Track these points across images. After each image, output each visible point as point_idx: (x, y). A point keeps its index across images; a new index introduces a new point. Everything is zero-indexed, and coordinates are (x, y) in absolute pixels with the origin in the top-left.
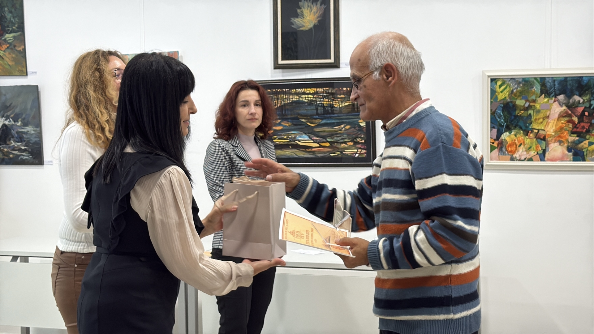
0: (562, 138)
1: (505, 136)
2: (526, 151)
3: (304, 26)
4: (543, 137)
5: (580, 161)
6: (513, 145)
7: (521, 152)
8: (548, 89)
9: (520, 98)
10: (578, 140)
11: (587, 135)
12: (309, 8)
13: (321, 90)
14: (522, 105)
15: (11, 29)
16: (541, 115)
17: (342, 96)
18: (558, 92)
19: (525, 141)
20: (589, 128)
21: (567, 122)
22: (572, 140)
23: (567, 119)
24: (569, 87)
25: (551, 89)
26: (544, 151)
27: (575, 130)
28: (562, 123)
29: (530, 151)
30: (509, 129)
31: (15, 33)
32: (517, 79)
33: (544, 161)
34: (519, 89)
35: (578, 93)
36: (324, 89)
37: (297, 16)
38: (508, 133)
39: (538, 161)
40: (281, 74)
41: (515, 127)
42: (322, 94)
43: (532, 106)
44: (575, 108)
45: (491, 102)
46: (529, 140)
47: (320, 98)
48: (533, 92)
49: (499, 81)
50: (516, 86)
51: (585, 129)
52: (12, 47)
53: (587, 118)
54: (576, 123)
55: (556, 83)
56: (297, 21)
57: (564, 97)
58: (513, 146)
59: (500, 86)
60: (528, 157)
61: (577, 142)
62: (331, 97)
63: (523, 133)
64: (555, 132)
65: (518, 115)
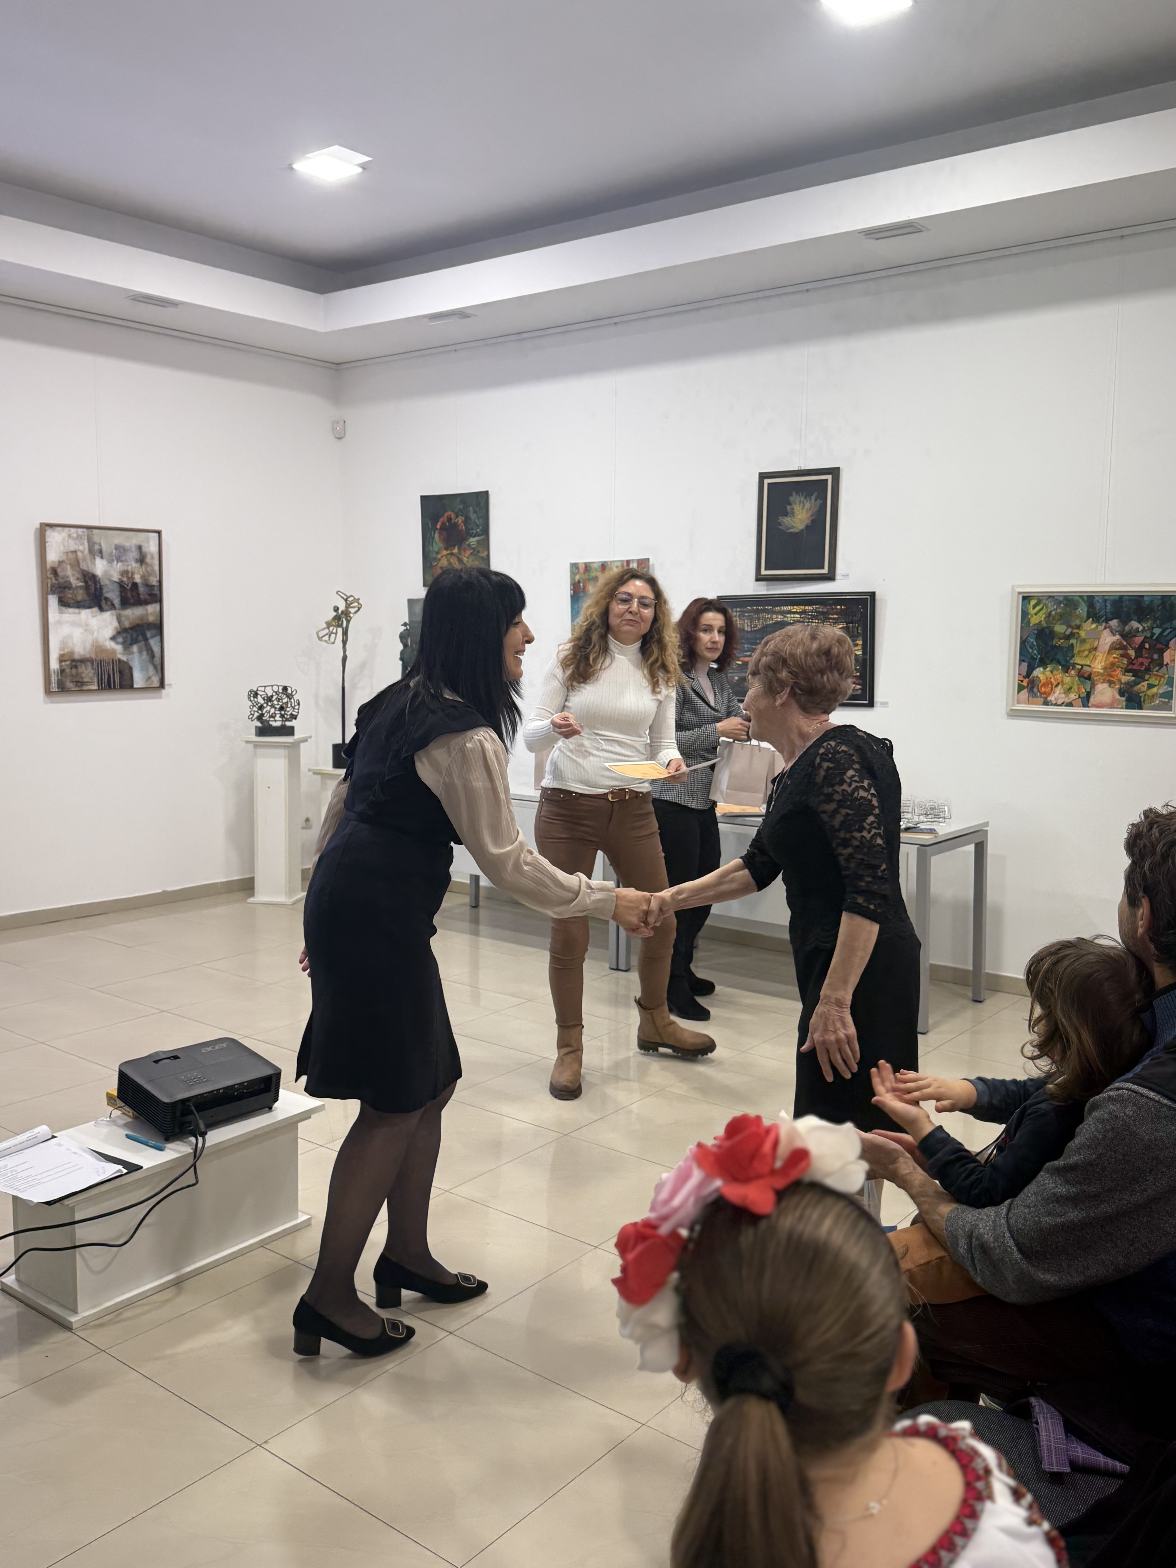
0: (1113, 677)
1: (1038, 672)
2: (1065, 693)
3: (793, 527)
4: (1088, 676)
5: (1135, 709)
6: (1048, 685)
7: (1057, 695)
8: (1097, 611)
9: (1059, 622)
10: (1134, 681)
11: (1146, 674)
12: (802, 505)
13: (810, 608)
14: (1063, 632)
15: (475, 532)
16: (1087, 646)
17: (835, 616)
18: (1110, 616)
19: (1064, 679)
20: (1149, 665)
21: (1120, 656)
22: (1126, 680)
23: (1121, 652)
24: (1125, 609)
25: (1101, 612)
26: (1089, 694)
27: (1130, 667)
28: (1114, 658)
29: (1070, 693)
30: (1043, 663)
31: (479, 536)
32: (1056, 598)
33: (1089, 707)
34: (1059, 610)
35: (1136, 618)
36: (814, 607)
37: (786, 514)
38: (1041, 669)
39: (1080, 707)
40: (765, 588)
41: (1052, 661)
42: (810, 613)
43: (1076, 634)
44: (1131, 637)
45: (1021, 627)
46: (1069, 678)
47: (809, 619)
48: (1077, 615)
49: (1033, 599)
50: (1055, 607)
51: (1144, 667)
52: (475, 552)
53: (1147, 651)
54: (1133, 658)
55: (1108, 604)
56: (786, 521)
57: (1118, 623)
58: (1048, 687)
59: (1034, 607)
60: (1067, 701)
61: (1134, 684)
62: (822, 617)
63: (1062, 669)
64: (1105, 669)
65: (1057, 645)
